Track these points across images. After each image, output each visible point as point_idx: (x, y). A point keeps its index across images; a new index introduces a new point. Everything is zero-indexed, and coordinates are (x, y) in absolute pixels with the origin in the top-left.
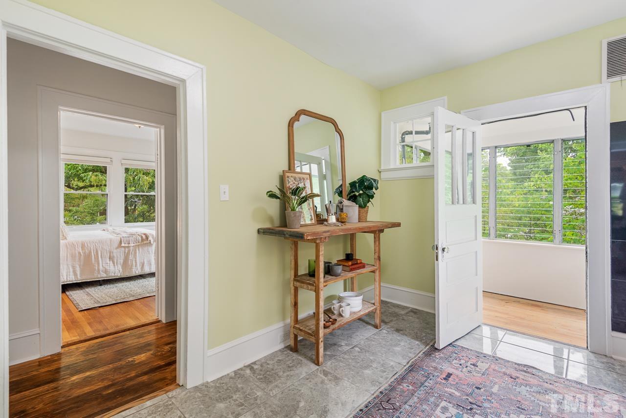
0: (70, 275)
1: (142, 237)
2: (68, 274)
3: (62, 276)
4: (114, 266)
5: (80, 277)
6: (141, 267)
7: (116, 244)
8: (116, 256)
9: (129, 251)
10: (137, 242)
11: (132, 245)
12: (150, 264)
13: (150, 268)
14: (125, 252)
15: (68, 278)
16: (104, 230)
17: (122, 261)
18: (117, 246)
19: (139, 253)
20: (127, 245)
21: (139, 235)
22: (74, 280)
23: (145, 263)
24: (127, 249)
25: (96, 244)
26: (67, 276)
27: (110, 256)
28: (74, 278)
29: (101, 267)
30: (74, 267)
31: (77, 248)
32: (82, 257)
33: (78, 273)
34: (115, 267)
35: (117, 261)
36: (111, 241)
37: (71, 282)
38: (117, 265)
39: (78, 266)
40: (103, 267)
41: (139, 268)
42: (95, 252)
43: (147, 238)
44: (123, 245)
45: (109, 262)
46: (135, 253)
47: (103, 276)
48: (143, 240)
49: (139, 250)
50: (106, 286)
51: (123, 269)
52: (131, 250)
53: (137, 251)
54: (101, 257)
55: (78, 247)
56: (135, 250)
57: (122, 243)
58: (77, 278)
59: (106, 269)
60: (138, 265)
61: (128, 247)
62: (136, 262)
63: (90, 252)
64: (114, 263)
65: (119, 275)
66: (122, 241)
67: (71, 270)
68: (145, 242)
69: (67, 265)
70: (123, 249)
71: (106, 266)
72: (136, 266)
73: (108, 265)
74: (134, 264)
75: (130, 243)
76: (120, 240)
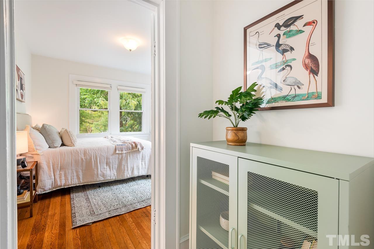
0: (74, 179)
1: (132, 145)
2: (73, 177)
3: (68, 180)
4: (110, 170)
5: (82, 180)
6: (131, 171)
7: (112, 151)
8: (111, 162)
9: (122, 157)
10: (128, 149)
11: (125, 152)
12: (139, 169)
13: (138, 172)
14: (119, 158)
15: (72, 182)
16: (105, 137)
17: (116, 166)
18: (112, 153)
19: (130, 159)
20: (120, 152)
21: (130, 143)
22: (77, 183)
23: (135, 168)
24: (120, 156)
25: (96, 151)
26: (71, 180)
27: (107, 162)
28: (77, 181)
29: (99, 172)
30: (77, 172)
31: (80, 155)
32: (84, 163)
33: (81, 177)
34: (111, 172)
35: (112, 166)
36: (108, 148)
37: (75, 185)
38: (112, 170)
39: (80, 171)
40: (101, 171)
41: (130, 172)
42: (95, 158)
43: (136, 146)
44: (117, 152)
45: (106, 167)
46: (127, 159)
47: (101, 179)
48: (133, 148)
49: (130, 156)
50: (103, 188)
51: (117, 173)
52: (124, 156)
53: (129, 158)
54: (100, 163)
55: (81, 154)
56: (127, 157)
57: (117, 150)
58: (80, 181)
59: (103, 173)
60: (129, 169)
61: (122, 154)
62: (127, 167)
63: (91, 159)
64: (110, 168)
65: (114, 178)
66: (117, 148)
67: (75, 174)
68: (135, 150)
69: (72, 170)
70: (117, 156)
71: (104, 171)
72: (127, 171)
73: (106, 169)
74: (126, 168)
75: (122, 151)
76: (115, 147)
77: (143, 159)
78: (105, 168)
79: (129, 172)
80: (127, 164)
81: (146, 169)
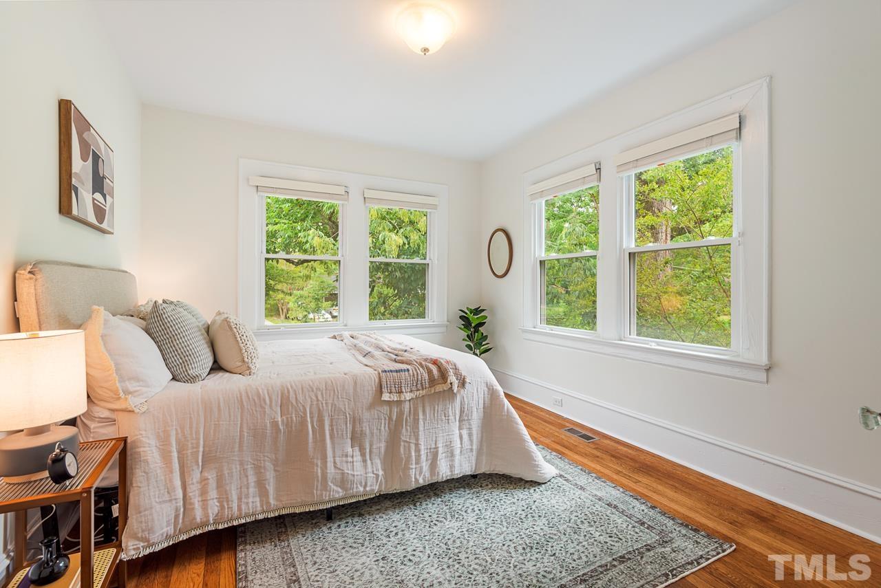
0: (247, 496)
1: (430, 372)
2: (244, 490)
3: (228, 502)
4: (364, 461)
5: (277, 499)
6: (430, 462)
7: (368, 395)
8: (368, 432)
9: (401, 414)
10: (419, 385)
11: (408, 396)
12: (452, 455)
13: (452, 467)
14: (390, 419)
15: (243, 507)
16: (335, 337)
17: (383, 445)
18: (370, 399)
19: (425, 420)
20: (395, 397)
21: (421, 365)
22: (259, 509)
23: (440, 450)
24: (395, 410)
25: (319, 394)
26: (240, 499)
27: (353, 432)
28: (259, 505)
29: (331, 469)
30: (259, 470)
31: (267, 410)
32: (282, 437)
33: (271, 489)
34: (365, 467)
35: (371, 446)
37: (253, 519)
38: (371, 460)
39: (269, 465)
40: (335, 467)
41: (425, 466)
42: (315, 419)
43: (443, 375)
44: (386, 397)
45: (350, 450)
46: (416, 421)
47: (335, 495)
48: (432, 381)
49: (424, 412)
50: (343, 523)
51: (384, 470)
52: (407, 410)
53: (421, 416)
54: (332, 437)
55: (271, 406)
56: (416, 414)
57: (384, 390)
58: (268, 503)
59: (343, 474)
60: (423, 457)
61: (399, 403)
62: (418, 450)
63: (303, 422)
64: (363, 455)
65: (376, 488)
66: (384, 384)
67: (252, 479)
68: (439, 388)
69: (242, 464)
70: (386, 409)
71: (345, 465)
72: (417, 463)
73: (350, 459)
74: (413, 454)
75: (402, 392)
76: (377, 380)
77: (463, 419)
78: (347, 456)
79: (421, 468)
80: (417, 440)
81: (474, 453)
